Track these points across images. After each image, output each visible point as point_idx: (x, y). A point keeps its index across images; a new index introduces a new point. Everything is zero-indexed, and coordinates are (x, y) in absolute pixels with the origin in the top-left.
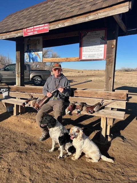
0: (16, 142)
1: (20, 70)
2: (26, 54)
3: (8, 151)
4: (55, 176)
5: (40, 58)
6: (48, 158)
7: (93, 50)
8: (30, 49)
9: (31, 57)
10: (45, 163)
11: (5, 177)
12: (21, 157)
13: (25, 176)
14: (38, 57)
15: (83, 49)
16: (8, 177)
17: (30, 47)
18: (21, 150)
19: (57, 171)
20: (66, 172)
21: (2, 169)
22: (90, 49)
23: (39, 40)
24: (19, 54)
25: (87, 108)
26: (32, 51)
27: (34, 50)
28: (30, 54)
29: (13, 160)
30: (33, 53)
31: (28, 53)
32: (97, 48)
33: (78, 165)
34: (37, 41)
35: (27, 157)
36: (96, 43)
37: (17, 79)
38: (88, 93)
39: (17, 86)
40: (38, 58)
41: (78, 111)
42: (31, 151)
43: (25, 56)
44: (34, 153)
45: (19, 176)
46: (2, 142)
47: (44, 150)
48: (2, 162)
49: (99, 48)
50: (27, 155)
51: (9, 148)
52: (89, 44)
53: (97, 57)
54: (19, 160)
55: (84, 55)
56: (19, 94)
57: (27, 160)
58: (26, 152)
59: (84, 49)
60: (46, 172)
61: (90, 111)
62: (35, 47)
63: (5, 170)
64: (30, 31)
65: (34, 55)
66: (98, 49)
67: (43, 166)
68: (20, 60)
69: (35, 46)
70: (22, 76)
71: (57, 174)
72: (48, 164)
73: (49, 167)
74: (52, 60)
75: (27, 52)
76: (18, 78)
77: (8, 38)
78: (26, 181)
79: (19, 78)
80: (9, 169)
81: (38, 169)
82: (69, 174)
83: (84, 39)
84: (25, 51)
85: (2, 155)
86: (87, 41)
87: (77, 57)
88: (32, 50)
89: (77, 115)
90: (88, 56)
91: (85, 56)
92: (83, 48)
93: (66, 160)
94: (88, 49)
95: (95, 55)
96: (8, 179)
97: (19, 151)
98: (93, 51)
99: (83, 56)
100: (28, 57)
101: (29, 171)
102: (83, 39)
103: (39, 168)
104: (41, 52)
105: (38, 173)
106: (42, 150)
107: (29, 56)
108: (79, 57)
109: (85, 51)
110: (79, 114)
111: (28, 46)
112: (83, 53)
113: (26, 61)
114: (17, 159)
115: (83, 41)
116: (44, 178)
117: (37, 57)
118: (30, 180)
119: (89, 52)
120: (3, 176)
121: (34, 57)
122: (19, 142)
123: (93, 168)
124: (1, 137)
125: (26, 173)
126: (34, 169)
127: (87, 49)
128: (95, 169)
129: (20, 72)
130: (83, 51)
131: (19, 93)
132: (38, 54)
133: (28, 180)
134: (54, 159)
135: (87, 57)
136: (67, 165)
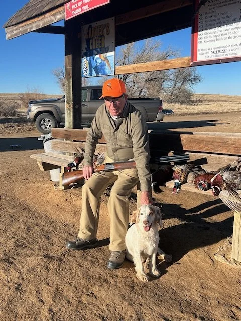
0: (48, 239)
1: (72, 96)
2: (85, 61)
3: (28, 252)
4: (101, 314)
5: (110, 66)
6: (100, 278)
7: (223, 37)
8: (91, 48)
9: (94, 64)
10: (90, 286)
11: (6, 298)
12: (47, 268)
13: (42, 301)
14: (107, 65)
15: (199, 36)
16: (11, 298)
17: (92, 44)
18: (52, 255)
19: (107, 306)
20: (129, 310)
21: (6, 283)
22: (217, 34)
23: (107, 26)
24: (71, 61)
25: (196, 177)
26: (96, 52)
27: (99, 50)
28: (92, 59)
29: (32, 270)
30: (97, 56)
31: (88, 57)
32: (233, 31)
33: (159, 303)
34: (105, 29)
35: (59, 270)
36: (229, 19)
37: (68, 115)
38: (207, 141)
39: (67, 129)
40: (107, 67)
41: (175, 183)
42: (71, 259)
43: (83, 64)
44: (75, 264)
45: (33, 299)
46: (24, 236)
47: (98, 262)
48: (11, 270)
49: (236, 30)
50: (59, 266)
51: (31, 249)
52: (214, 22)
53: (231, 52)
54: (42, 272)
55: (202, 50)
56: (70, 145)
57: (57, 273)
58: (60, 260)
59: (202, 35)
60: (86, 303)
61: (200, 184)
62: (101, 43)
63: (11, 284)
64: (77, 6)
65: (99, 61)
66: (235, 32)
67: (84, 290)
68: (71, 72)
69: (101, 40)
70: (77, 107)
71: (107, 311)
72: (96, 289)
73: (96, 294)
74: (134, 68)
75: (86, 55)
76: (69, 112)
77: (40, 27)
78: (41, 311)
79: (70, 110)
80: (19, 285)
81: (72, 295)
82: (133, 316)
83: (203, 10)
84: (82, 54)
85: (15, 258)
86: (210, 15)
87: (187, 58)
88: (96, 49)
89: (173, 192)
90: (210, 53)
91: (205, 52)
92: (199, 33)
93: (136, 288)
94: (212, 35)
95: (227, 48)
96: (10, 302)
97: (47, 256)
98: (221, 39)
99: (199, 53)
100: (88, 66)
101: (53, 294)
102: (201, 11)
103: (74, 292)
104: (113, 53)
105: (69, 302)
106: (93, 260)
107: (90, 64)
108: (190, 57)
109: (203, 40)
110: (178, 189)
111: (88, 41)
112: (200, 46)
113: (85, 74)
114: (39, 270)
115: (200, 17)
116: (78, 313)
117: (104, 65)
118: (50, 310)
119: (215, 41)
120: (3, 295)
121: (98, 64)
122: (56, 240)
123: (193, 314)
124: (26, 228)
125: (47, 297)
126: (65, 294)
127: (208, 35)
128: (196, 317)
129: (72, 98)
130: (199, 40)
131: (70, 142)
132: (106, 58)
133: (46, 310)
134: (112, 281)
135: (209, 55)
136: (136, 297)
